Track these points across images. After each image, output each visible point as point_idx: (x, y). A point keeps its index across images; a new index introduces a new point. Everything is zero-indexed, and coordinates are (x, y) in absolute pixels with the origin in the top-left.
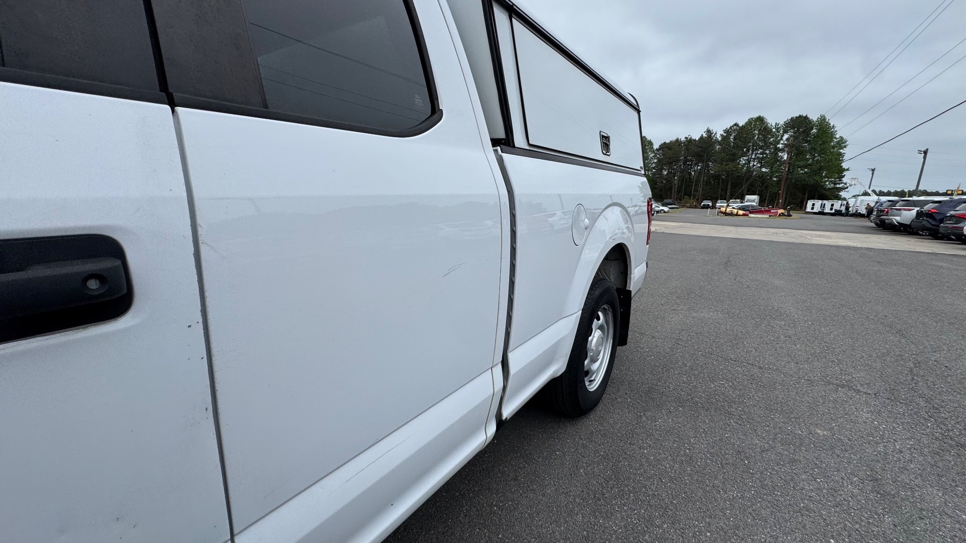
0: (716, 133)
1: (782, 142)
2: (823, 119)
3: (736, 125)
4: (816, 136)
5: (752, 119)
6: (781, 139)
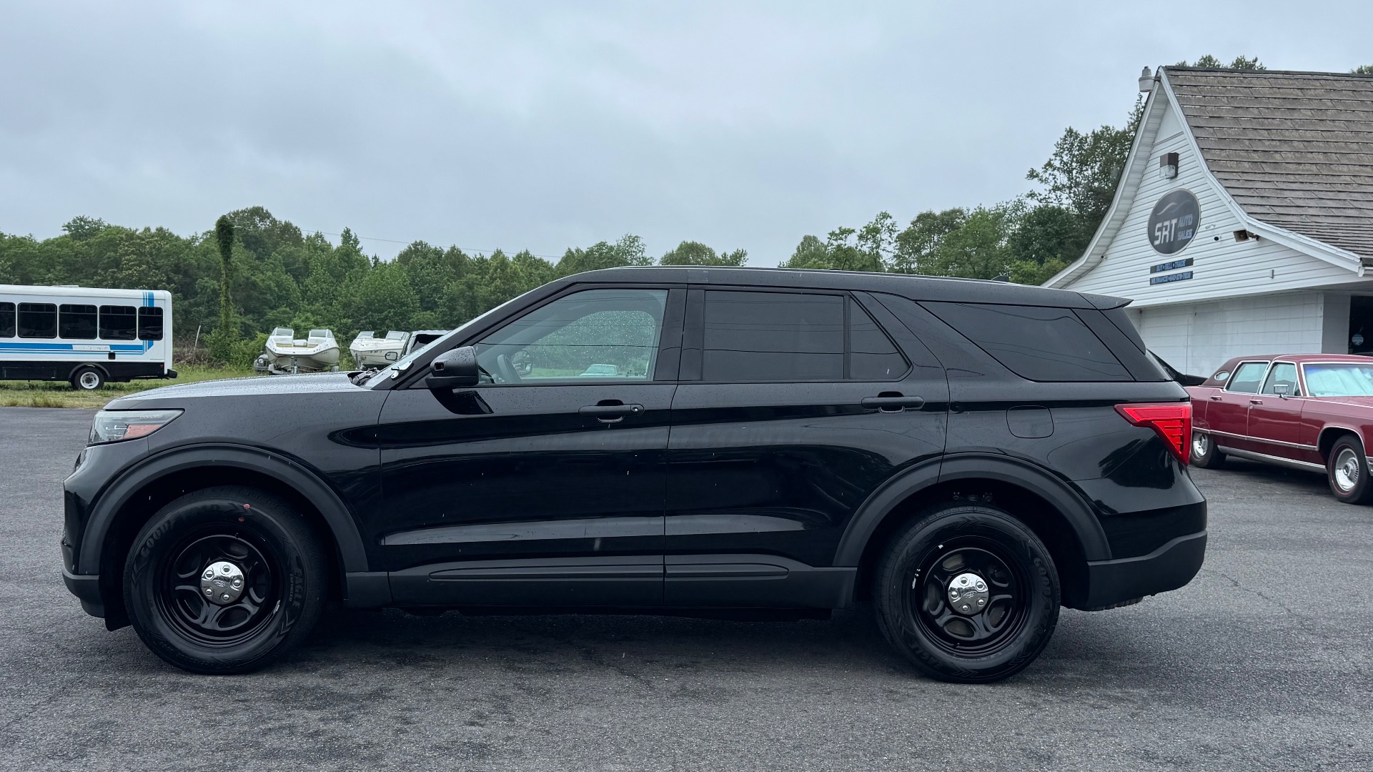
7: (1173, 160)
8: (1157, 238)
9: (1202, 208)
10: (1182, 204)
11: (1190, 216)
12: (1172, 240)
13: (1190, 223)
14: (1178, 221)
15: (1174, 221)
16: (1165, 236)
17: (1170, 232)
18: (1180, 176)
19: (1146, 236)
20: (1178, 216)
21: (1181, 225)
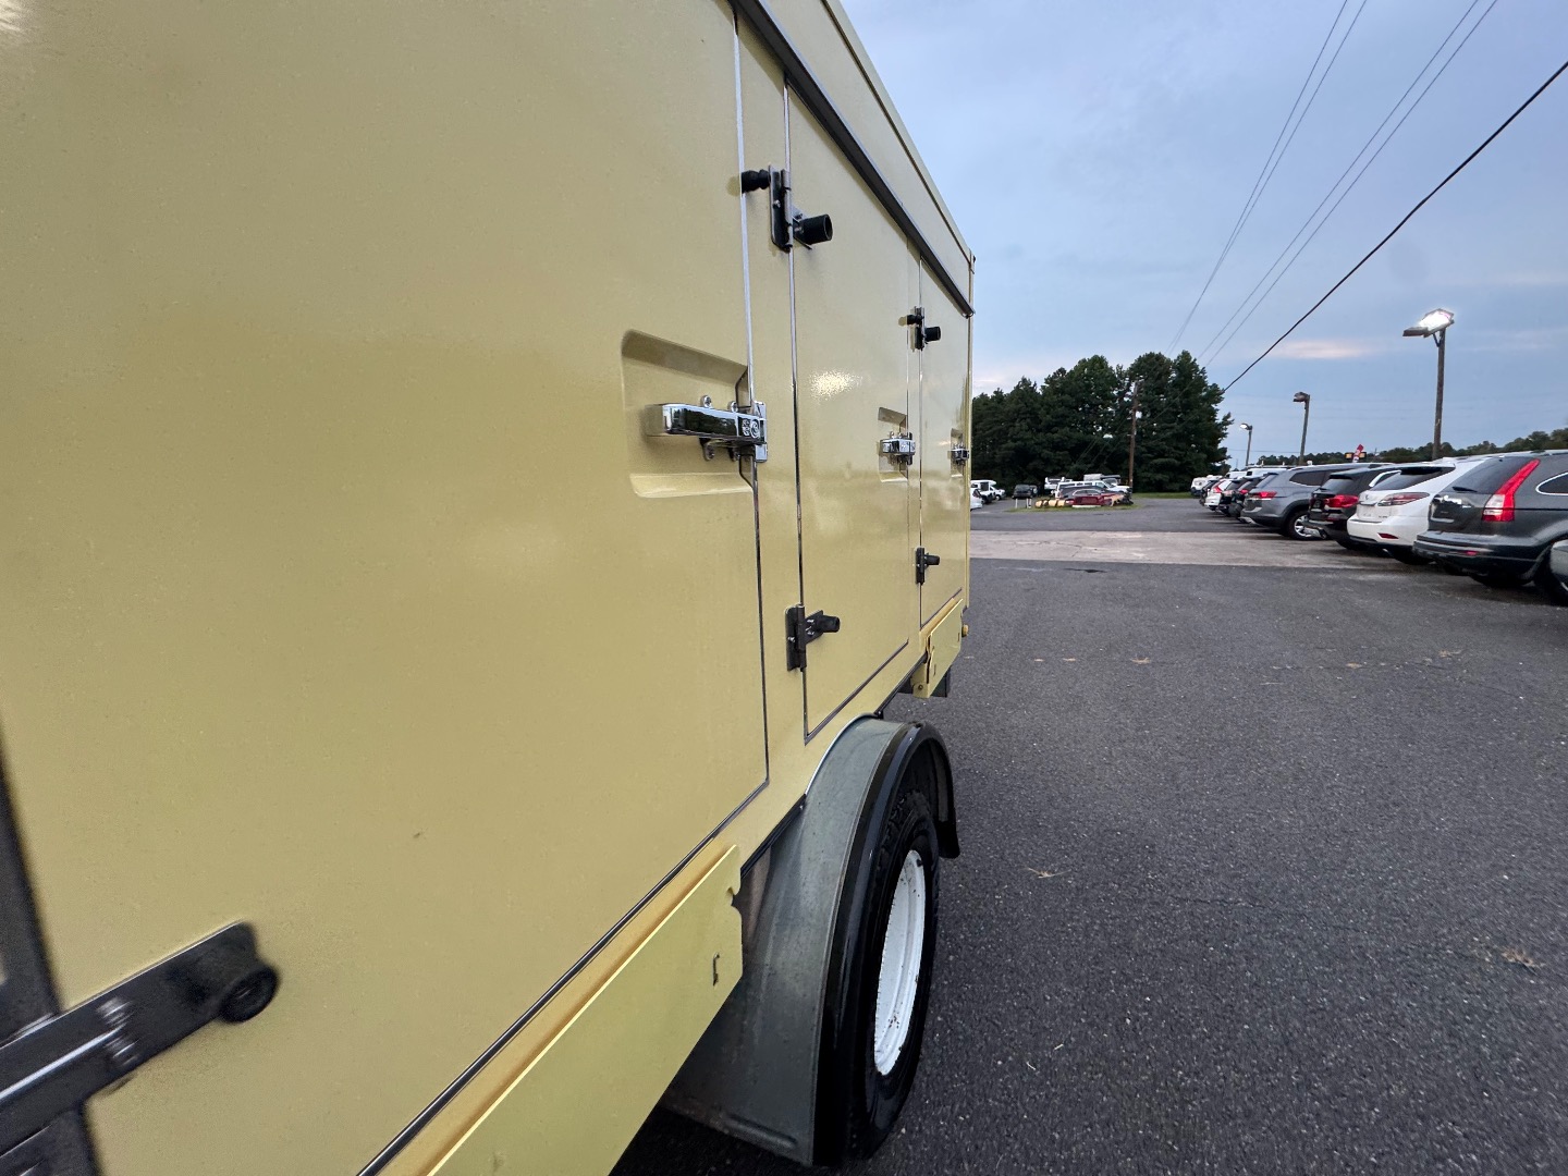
0: (1035, 385)
1: (1129, 393)
2: (1186, 355)
3: (1062, 371)
4: (1175, 384)
5: (1084, 361)
6: (1129, 390)
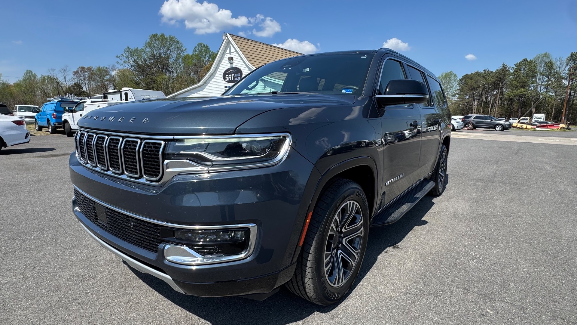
0: (509, 67)
7: (231, 59)
8: (227, 79)
9: (243, 72)
10: (236, 71)
11: (239, 74)
12: (232, 80)
13: (239, 76)
14: (235, 75)
15: (233, 75)
16: (230, 79)
17: (232, 78)
18: (234, 63)
19: (222, 78)
20: (234, 73)
21: (236, 76)
